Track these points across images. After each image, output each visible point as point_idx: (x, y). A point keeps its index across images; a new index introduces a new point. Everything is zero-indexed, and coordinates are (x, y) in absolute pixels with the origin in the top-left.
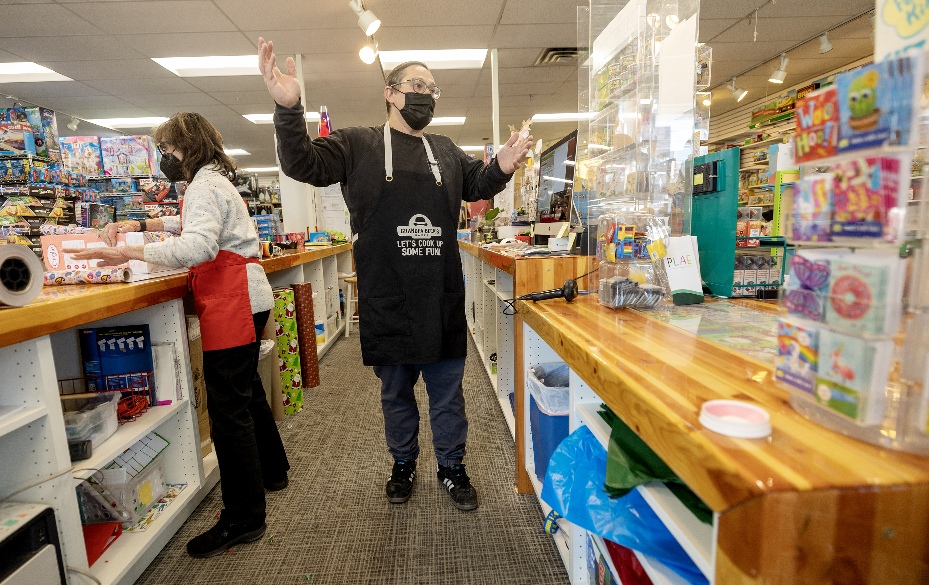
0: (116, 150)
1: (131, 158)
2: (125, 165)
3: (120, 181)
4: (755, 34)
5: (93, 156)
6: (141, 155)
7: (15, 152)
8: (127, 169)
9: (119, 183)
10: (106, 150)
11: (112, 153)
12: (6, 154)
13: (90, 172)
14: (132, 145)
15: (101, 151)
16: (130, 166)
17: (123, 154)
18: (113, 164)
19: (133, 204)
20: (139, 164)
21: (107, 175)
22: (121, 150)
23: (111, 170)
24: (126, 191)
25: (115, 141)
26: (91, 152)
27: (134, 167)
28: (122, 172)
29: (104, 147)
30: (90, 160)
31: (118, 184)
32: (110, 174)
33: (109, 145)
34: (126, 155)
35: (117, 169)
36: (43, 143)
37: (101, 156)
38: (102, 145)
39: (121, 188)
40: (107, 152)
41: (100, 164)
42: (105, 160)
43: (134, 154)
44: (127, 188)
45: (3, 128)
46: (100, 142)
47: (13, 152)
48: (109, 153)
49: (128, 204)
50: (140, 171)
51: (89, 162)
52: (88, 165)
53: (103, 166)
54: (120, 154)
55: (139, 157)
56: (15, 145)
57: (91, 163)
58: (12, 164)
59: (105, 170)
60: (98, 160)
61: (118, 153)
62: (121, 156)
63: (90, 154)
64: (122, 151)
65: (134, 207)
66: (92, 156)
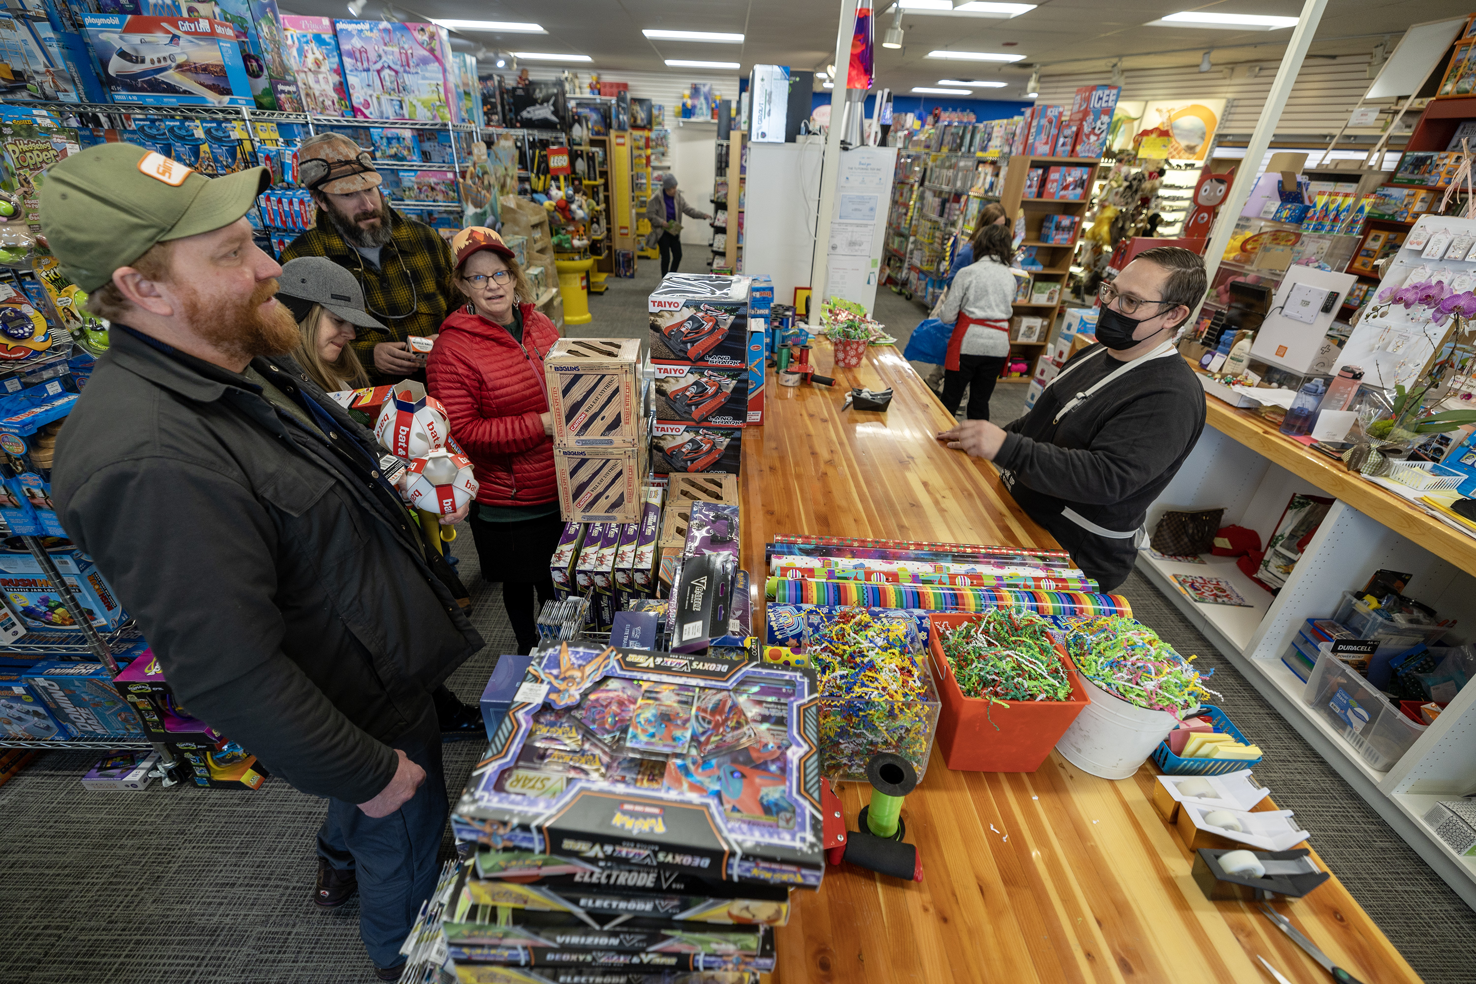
0: (373, 56)
1: (409, 79)
2: (395, 97)
3: (389, 133)
5: (325, 68)
6: (427, 75)
7: (210, 99)
8: (401, 107)
9: (388, 138)
10: (351, 55)
11: (365, 65)
12: (187, 101)
13: (324, 108)
14: (406, 46)
15: (340, 56)
16: (407, 99)
17: (389, 67)
18: (370, 92)
19: (420, 189)
20: (425, 97)
21: (360, 118)
22: (384, 59)
23: (367, 105)
24: (403, 159)
25: (368, 34)
26: (321, 58)
27: (415, 102)
28: (390, 111)
29: (345, 47)
30: (321, 77)
31: (385, 140)
32: (366, 117)
33: (357, 43)
34: (397, 72)
35: (379, 103)
36: (261, 68)
37: (340, 71)
38: (341, 41)
39: (393, 151)
40: (353, 61)
41: (343, 89)
42: (352, 79)
43: (412, 70)
44: (406, 153)
45: (164, 25)
46: (335, 34)
47: (203, 99)
48: (359, 64)
49: (410, 189)
50: (429, 114)
51: (317, 82)
52: (317, 89)
53: (350, 95)
54: (383, 68)
55: (424, 78)
56: (203, 78)
57: (323, 85)
58: (208, 132)
59: (355, 104)
60: (337, 78)
61: (378, 66)
62: (386, 73)
63: (317, 63)
64: (388, 60)
65: (422, 196)
66: (323, 69)
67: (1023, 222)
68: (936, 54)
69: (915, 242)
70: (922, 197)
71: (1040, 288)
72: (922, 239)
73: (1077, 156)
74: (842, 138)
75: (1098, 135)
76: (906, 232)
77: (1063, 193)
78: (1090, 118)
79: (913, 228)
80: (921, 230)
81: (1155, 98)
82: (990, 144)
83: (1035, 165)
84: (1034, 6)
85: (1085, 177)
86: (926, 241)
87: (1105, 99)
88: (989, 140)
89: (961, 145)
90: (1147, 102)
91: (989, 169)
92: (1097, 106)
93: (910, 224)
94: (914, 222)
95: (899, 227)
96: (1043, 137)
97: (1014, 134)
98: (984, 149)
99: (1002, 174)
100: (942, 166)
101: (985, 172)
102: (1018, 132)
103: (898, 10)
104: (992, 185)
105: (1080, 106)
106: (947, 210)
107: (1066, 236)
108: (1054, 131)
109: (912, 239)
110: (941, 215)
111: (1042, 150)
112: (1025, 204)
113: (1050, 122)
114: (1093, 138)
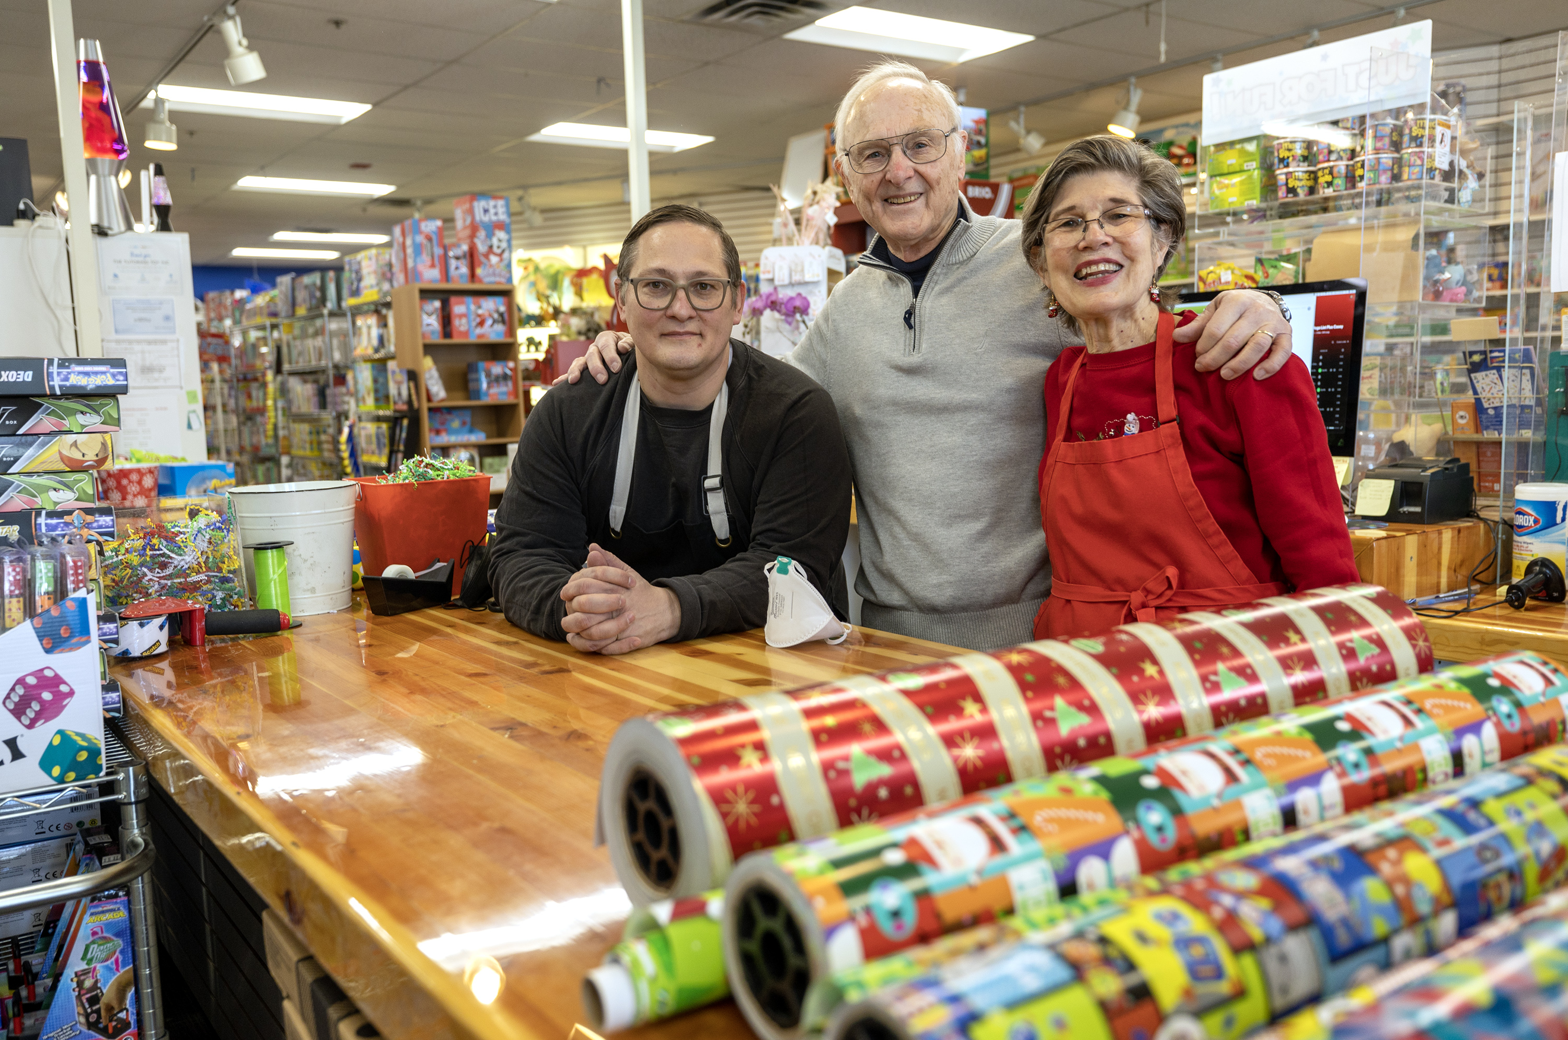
4: (1163, 47)
67: (435, 373)
68: (249, 183)
69: (290, 466)
70: (283, 391)
71: (491, 466)
72: (301, 453)
73: (480, 281)
74: (94, 220)
75: (500, 255)
76: (273, 451)
77: (479, 331)
78: (482, 234)
79: (281, 443)
80: (296, 440)
81: (593, 242)
82: (363, 284)
83: (427, 294)
84: (368, 107)
85: (502, 309)
86: (308, 453)
87: (492, 211)
88: (360, 280)
89: (323, 300)
90: (584, 247)
91: (372, 321)
92: (486, 219)
93: (276, 436)
94: (281, 433)
95: (256, 449)
96: (426, 258)
97: (390, 265)
98: (356, 293)
99: (391, 322)
100: (304, 335)
101: (368, 325)
102: (394, 261)
103: (159, 102)
104: (381, 340)
105: (464, 220)
106: (329, 399)
107: (504, 389)
108: (438, 251)
109: (285, 460)
110: (323, 404)
111: (431, 276)
112: (429, 349)
113: (429, 239)
114: (494, 259)
